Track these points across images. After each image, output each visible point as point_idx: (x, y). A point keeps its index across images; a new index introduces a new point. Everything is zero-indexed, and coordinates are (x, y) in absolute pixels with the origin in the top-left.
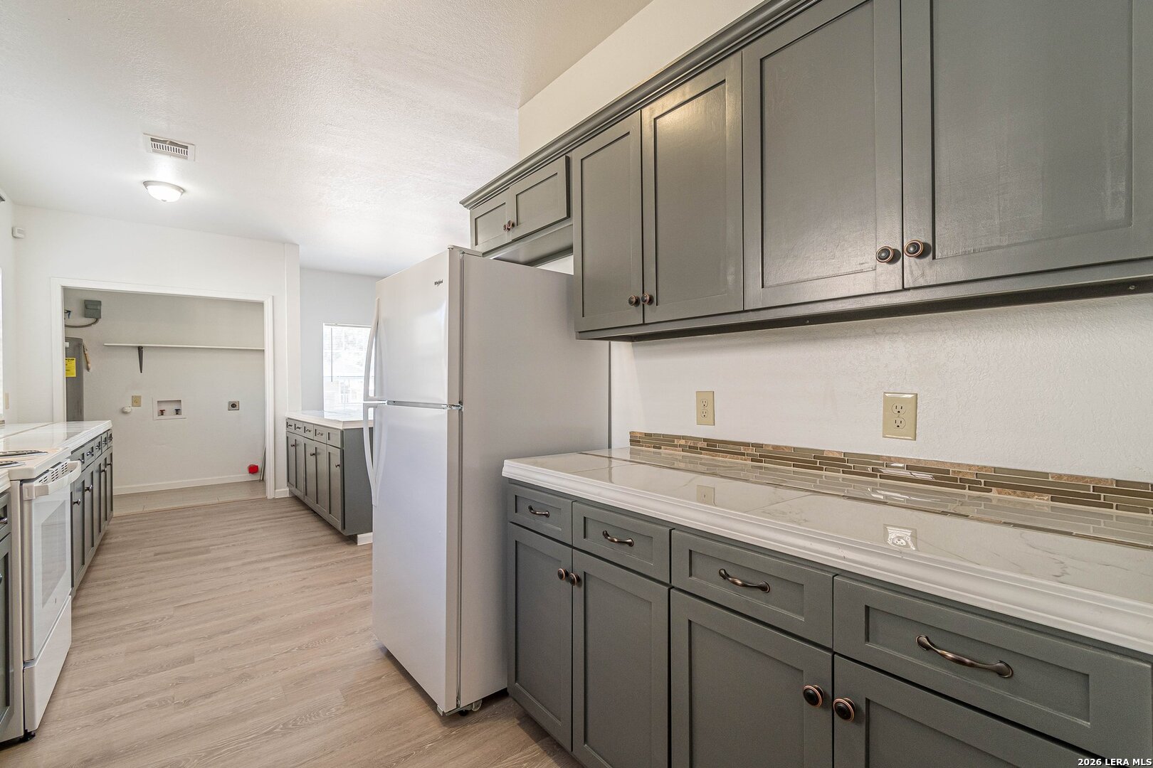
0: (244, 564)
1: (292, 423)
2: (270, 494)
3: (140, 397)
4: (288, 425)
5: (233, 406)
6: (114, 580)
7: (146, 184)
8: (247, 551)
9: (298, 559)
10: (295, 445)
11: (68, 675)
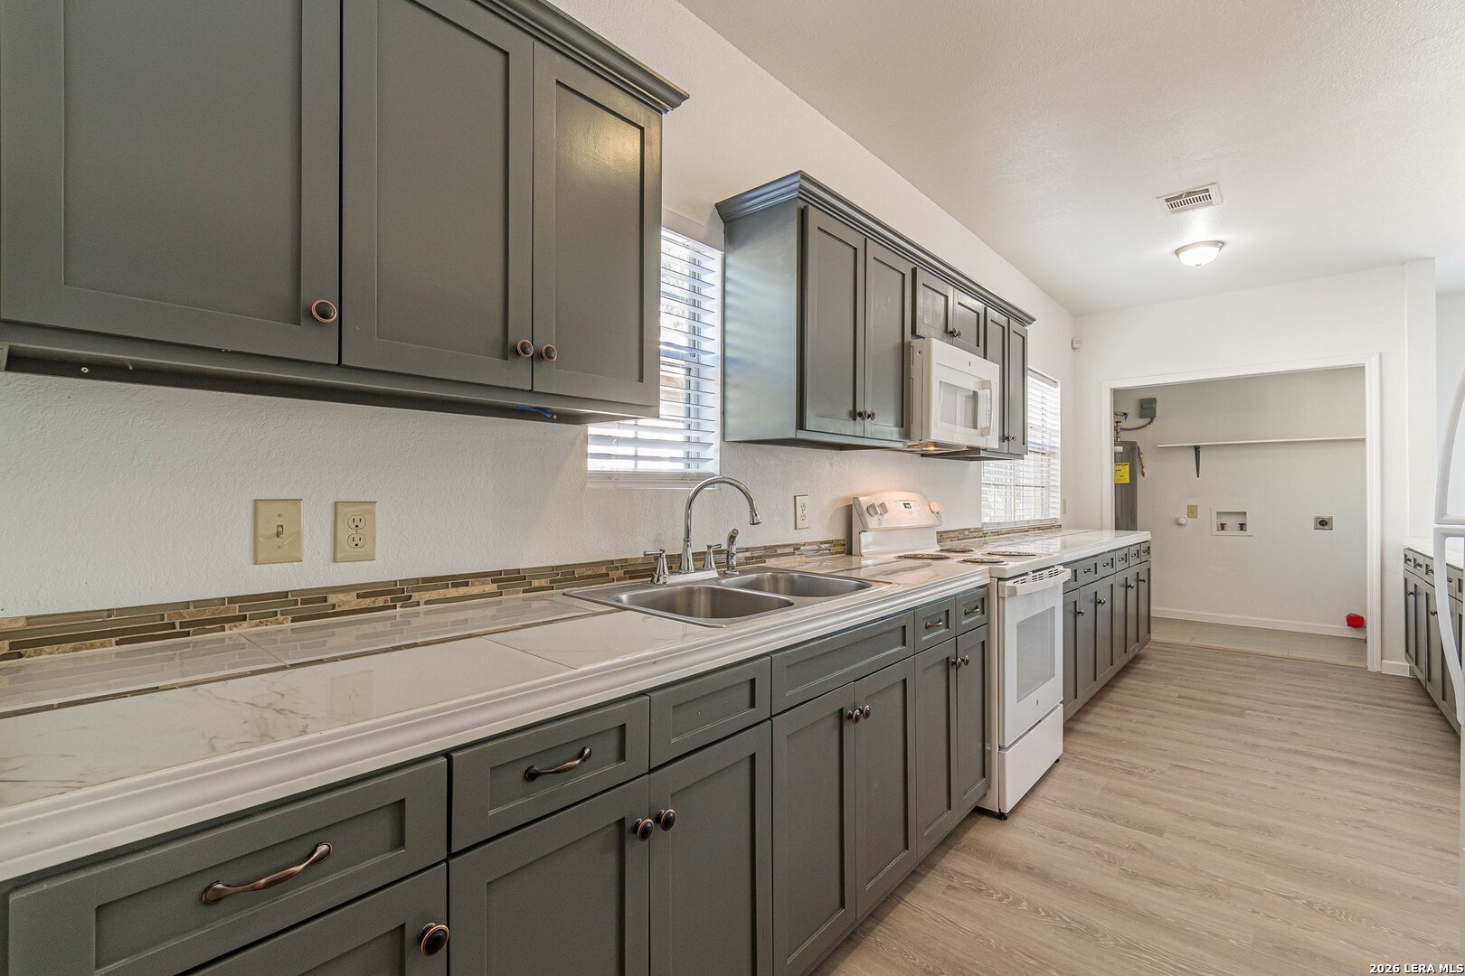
0: (1281, 749)
1: (1411, 556)
2: (1373, 664)
3: (1196, 506)
4: (1407, 560)
5: (1323, 523)
6: (1127, 709)
7: (1177, 252)
8: (1295, 734)
9: (1373, 776)
10: (1416, 594)
11: (1051, 781)
